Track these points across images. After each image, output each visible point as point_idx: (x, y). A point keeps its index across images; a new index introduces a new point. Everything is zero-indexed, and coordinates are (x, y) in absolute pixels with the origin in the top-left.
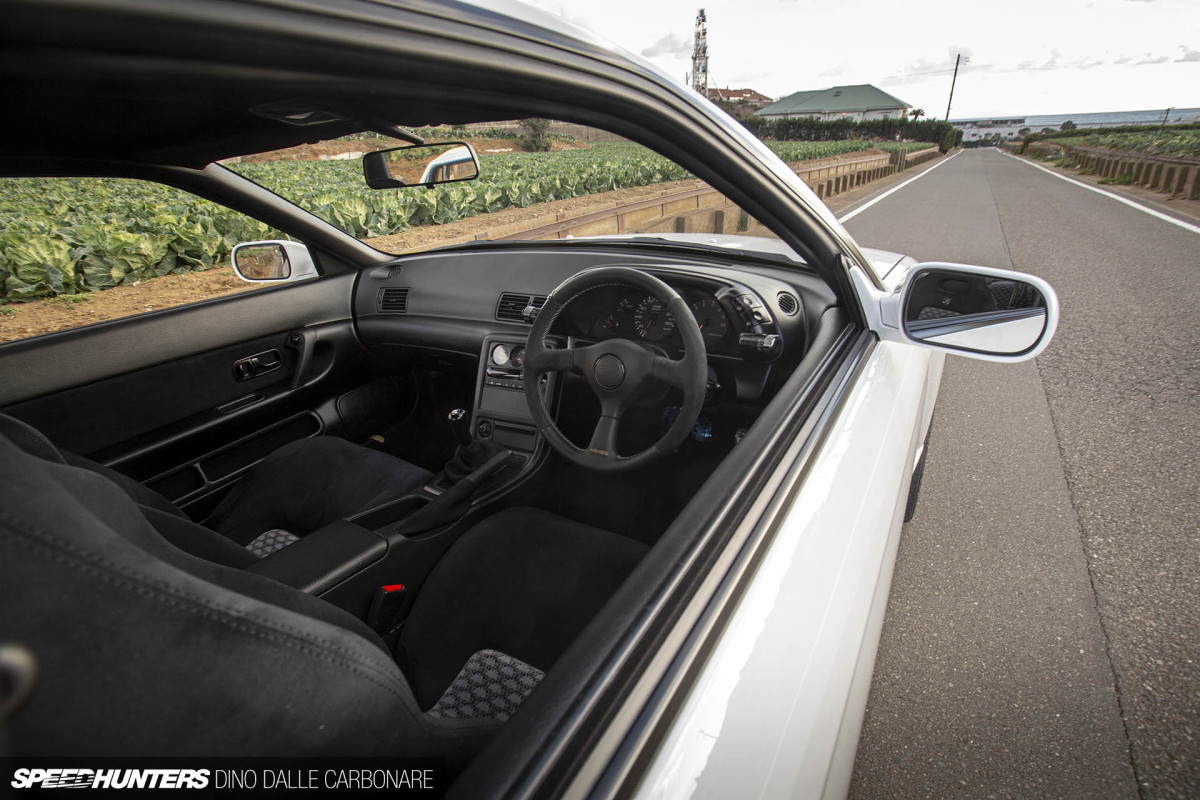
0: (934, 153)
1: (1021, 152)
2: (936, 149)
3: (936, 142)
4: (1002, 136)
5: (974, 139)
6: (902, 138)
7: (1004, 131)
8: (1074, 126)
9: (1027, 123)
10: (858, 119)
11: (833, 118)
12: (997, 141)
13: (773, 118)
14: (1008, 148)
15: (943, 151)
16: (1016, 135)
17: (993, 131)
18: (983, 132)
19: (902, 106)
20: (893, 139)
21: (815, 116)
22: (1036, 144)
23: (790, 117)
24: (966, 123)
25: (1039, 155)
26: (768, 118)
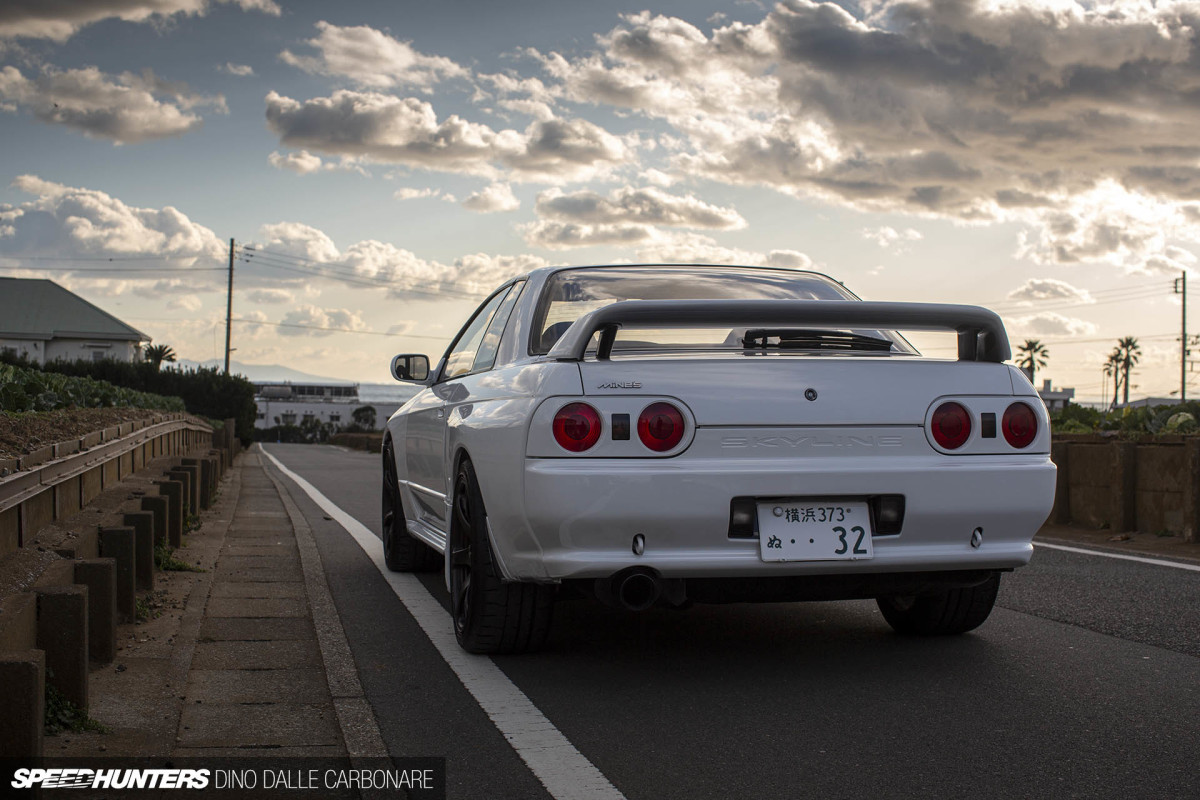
4: (320, 419)
7: (321, 410)
9: (364, 398)
12: (313, 431)
16: (346, 419)
19: (134, 337)
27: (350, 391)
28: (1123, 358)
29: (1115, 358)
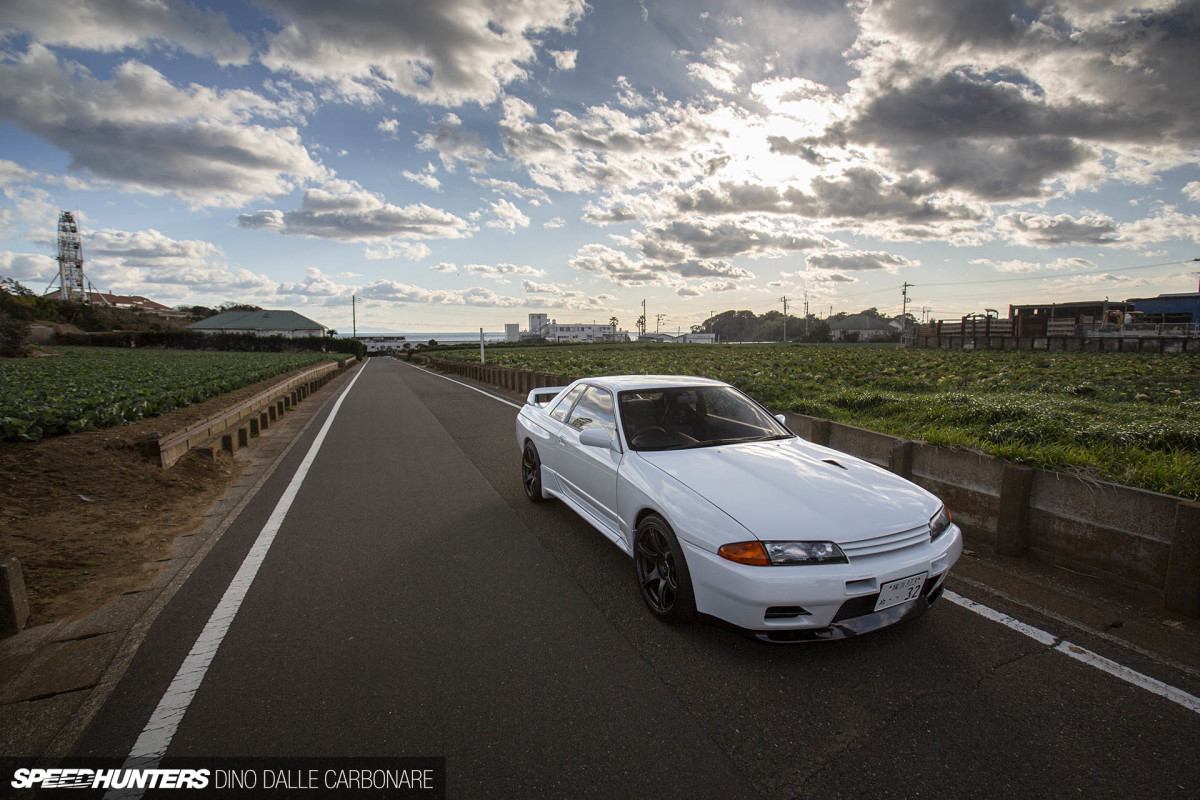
0: (354, 361)
1: (408, 359)
2: (354, 358)
3: (353, 353)
4: (393, 348)
5: (374, 350)
6: (327, 351)
7: (393, 345)
8: (436, 343)
9: (407, 340)
10: (289, 335)
11: (268, 334)
12: (389, 352)
13: (211, 332)
14: (399, 357)
15: (359, 359)
16: (402, 348)
17: (386, 344)
18: (379, 345)
19: (320, 328)
20: (321, 350)
21: (252, 332)
22: (415, 355)
23: (228, 332)
24: (365, 338)
25: (418, 361)
26: (206, 332)
27: (403, 338)
28: (642, 321)
29: (639, 322)
